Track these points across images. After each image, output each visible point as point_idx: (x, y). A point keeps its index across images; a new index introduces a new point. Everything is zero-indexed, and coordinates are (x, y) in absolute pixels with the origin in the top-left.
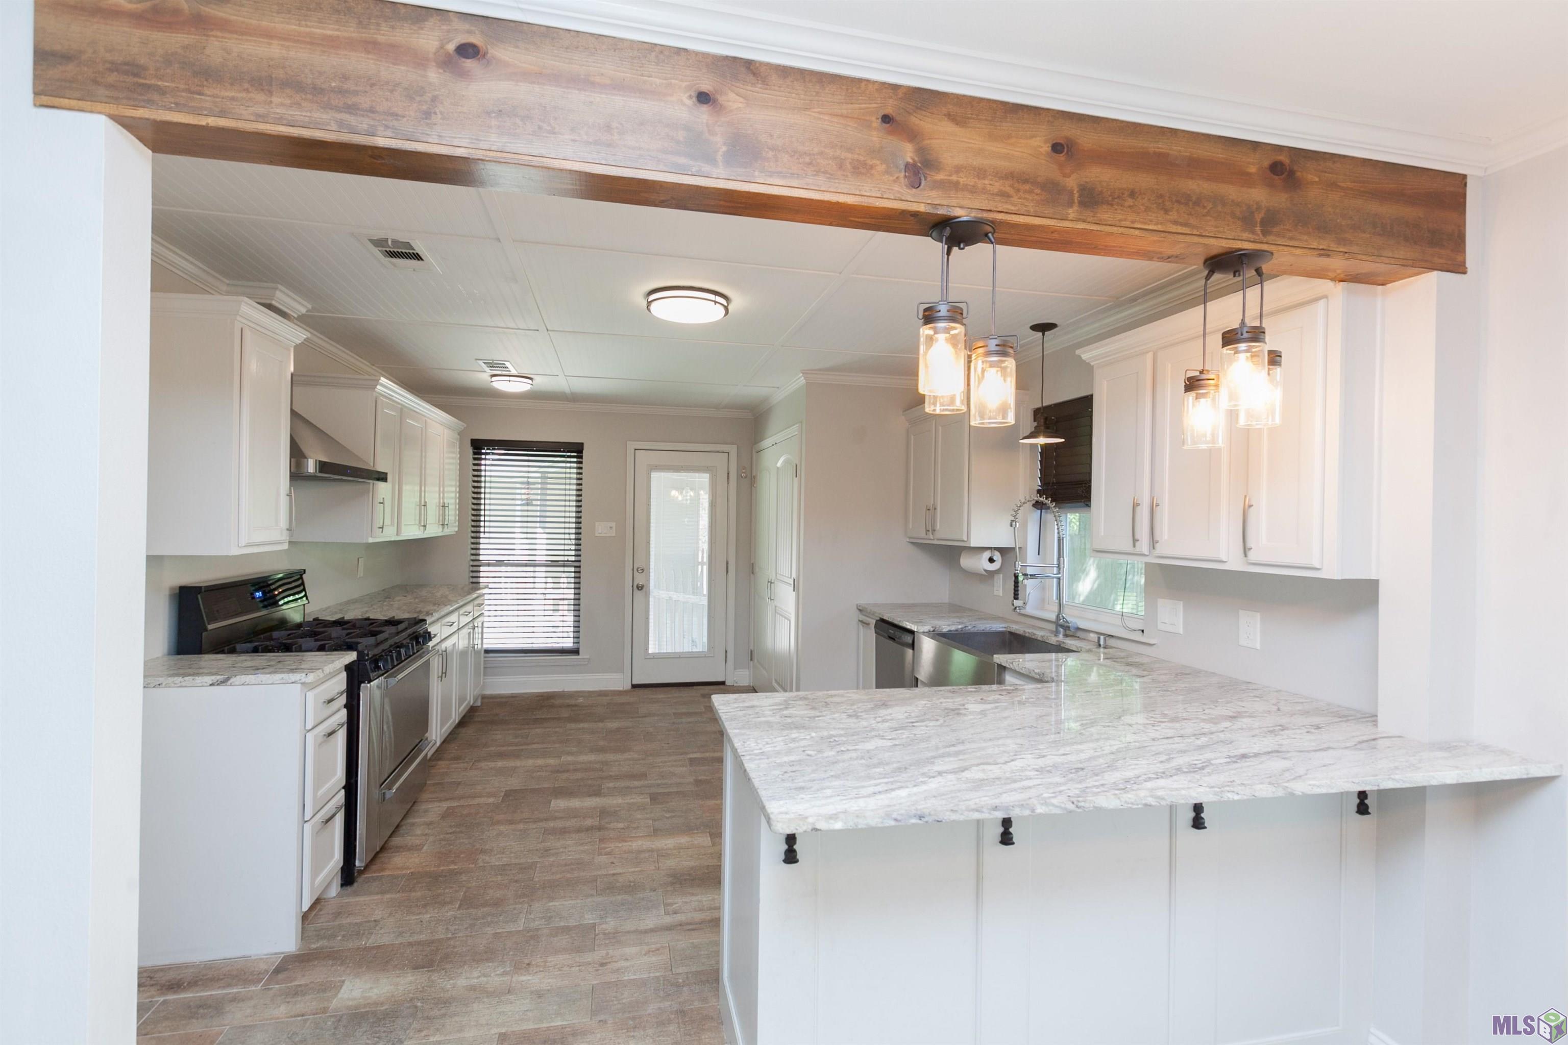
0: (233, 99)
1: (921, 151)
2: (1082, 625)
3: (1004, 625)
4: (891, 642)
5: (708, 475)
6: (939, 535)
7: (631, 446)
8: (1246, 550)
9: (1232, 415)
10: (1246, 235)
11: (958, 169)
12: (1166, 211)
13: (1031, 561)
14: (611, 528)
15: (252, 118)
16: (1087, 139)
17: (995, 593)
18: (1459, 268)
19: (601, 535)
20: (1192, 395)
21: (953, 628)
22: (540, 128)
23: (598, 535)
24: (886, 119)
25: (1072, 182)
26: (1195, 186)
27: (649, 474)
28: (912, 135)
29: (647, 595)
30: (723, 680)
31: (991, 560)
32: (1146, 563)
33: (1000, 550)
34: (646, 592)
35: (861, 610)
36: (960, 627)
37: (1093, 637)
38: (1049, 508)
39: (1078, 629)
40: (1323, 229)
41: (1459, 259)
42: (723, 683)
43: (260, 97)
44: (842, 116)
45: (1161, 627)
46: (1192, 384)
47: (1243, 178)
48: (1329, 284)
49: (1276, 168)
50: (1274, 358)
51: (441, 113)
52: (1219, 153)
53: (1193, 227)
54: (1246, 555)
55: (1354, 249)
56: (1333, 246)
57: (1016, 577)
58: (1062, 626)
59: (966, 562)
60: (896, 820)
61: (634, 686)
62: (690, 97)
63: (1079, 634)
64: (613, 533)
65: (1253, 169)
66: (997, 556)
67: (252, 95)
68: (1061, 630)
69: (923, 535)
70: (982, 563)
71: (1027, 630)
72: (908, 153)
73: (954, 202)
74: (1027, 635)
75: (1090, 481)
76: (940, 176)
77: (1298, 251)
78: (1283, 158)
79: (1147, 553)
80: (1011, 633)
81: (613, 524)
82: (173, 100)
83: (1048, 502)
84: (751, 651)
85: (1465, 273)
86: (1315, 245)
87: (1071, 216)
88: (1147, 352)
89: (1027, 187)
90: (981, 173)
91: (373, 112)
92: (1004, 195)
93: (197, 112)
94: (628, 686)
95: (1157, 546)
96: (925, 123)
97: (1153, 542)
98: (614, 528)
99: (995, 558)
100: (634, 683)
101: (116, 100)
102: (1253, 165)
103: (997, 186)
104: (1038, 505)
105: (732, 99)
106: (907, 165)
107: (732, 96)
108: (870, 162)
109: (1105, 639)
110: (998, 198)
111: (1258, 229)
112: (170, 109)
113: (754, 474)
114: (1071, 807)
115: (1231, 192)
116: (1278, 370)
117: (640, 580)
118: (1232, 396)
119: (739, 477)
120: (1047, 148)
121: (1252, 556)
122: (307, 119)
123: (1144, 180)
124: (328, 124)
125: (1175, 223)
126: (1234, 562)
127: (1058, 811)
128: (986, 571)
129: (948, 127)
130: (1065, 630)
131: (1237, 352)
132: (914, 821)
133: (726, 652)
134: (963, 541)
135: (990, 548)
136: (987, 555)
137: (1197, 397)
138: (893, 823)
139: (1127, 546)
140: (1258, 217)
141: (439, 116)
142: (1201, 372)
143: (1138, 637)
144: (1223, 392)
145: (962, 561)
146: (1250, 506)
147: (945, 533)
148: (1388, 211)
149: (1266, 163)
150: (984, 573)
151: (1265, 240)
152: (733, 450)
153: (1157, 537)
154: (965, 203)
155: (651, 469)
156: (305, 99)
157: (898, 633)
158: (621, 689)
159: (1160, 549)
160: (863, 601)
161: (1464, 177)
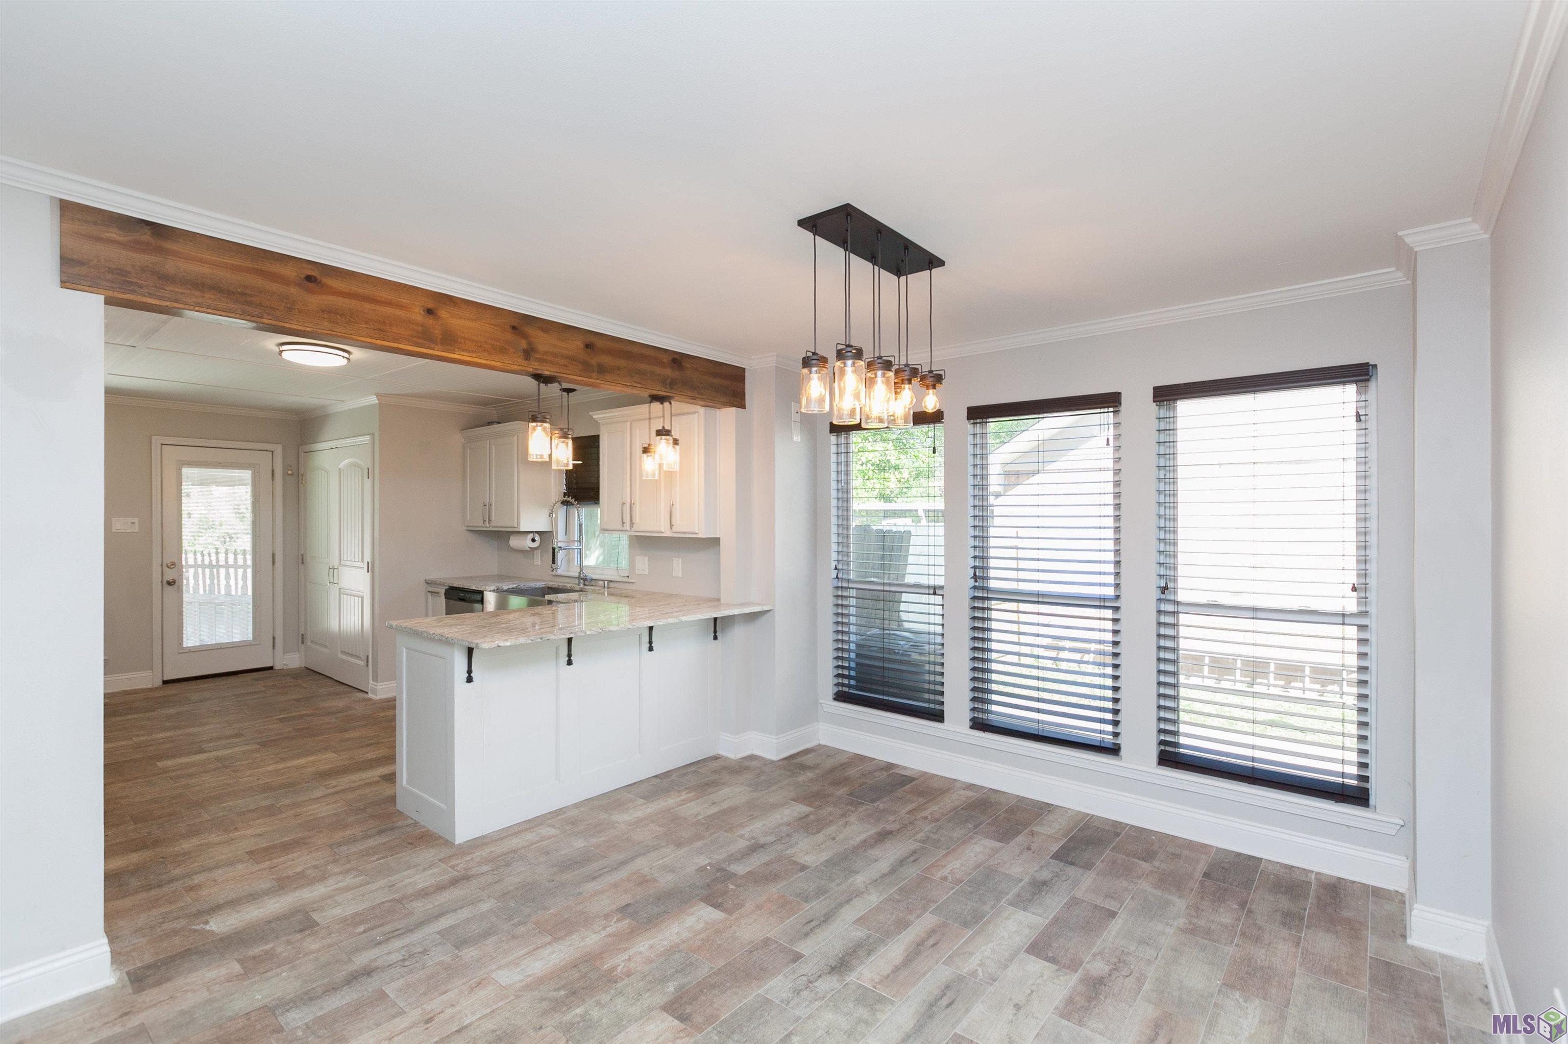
0: (182, 293)
1: (530, 343)
2: (594, 577)
3: (544, 583)
4: (462, 603)
5: (250, 472)
6: (494, 523)
7: (157, 441)
8: (671, 526)
9: (660, 465)
10: (663, 389)
11: (546, 353)
12: (632, 377)
13: (560, 539)
14: (133, 523)
15: (194, 304)
16: (599, 343)
17: (535, 564)
18: (743, 406)
19: (120, 531)
20: (645, 455)
21: (510, 587)
22: (350, 320)
23: (117, 531)
24: (514, 328)
25: (594, 362)
26: (644, 367)
27: (180, 470)
28: (525, 336)
29: (180, 591)
30: (272, 665)
31: (533, 540)
32: (630, 535)
33: (538, 533)
34: (179, 586)
35: (428, 583)
36: (515, 586)
37: (601, 583)
38: (573, 504)
39: (592, 579)
40: (693, 388)
41: (743, 403)
42: (271, 668)
43: (198, 293)
44: (491, 324)
45: (637, 572)
46: (646, 450)
47: (661, 364)
48: (699, 407)
49: (674, 361)
50: (676, 442)
51: (298, 309)
52: (652, 353)
53: (644, 385)
54: (671, 529)
55: (704, 397)
56: (697, 396)
57: (554, 549)
58: (582, 579)
59: (514, 542)
60: (531, 640)
61: (165, 682)
62: (424, 311)
63: (593, 583)
64: (136, 529)
65: (665, 361)
66: (537, 538)
67: (193, 292)
68: (582, 581)
69: (481, 524)
70: (528, 543)
71: (560, 584)
72: (524, 344)
73: (545, 368)
74: (560, 587)
75: (598, 488)
76: (538, 356)
77: (684, 397)
78: (678, 357)
79: (629, 530)
80: (548, 588)
81: (136, 520)
82: (146, 291)
83: (573, 501)
84: (303, 635)
85: (745, 408)
86: (690, 395)
87: (595, 377)
88: (627, 421)
89: (574, 363)
90: (555, 355)
91: (261, 306)
92: (565, 366)
93: (160, 298)
94: (159, 683)
95: (634, 525)
96: (530, 330)
97: (632, 524)
98: (137, 523)
99: (536, 539)
100: (165, 679)
101: (112, 289)
102: (666, 359)
103: (562, 361)
104: (564, 503)
105: (443, 313)
106: (524, 350)
107: (443, 312)
108: (507, 347)
109: (608, 583)
110: (563, 367)
111: (668, 386)
112: (145, 296)
113: (301, 472)
114: (600, 631)
115: (657, 370)
116: (677, 447)
117: (170, 575)
118: (661, 456)
119: (285, 474)
120: (582, 346)
121: (674, 529)
122: (225, 307)
123: (622, 363)
124: (237, 310)
125: (635, 382)
126: (668, 534)
127: (596, 633)
128: (530, 548)
129: (540, 333)
130: (584, 581)
131: (661, 439)
132: (539, 640)
133: (274, 638)
134: (515, 527)
135: (532, 532)
136: (530, 536)
137: (648, 456)
138: (530, 641)
139: (619, 527)
140: (668, 381)
141: (297, 311)
142: (649, 445)
143: (626, 579)
144: (657, 456)
145: (511, 542)
146: (673, 505)
147: (499, 522)
148: (717, 381)
149: (670, 358)
150: (529, 549)
151: (672, 391)
152: (278, 450)
153: (634, 521)
154: (550, 369)
155: (182, 464)
156: (224, 297)
157: (468, 596)
158: (150, 686)
159: (635, 528)
160: (431, 577)
161: (744, 369)
